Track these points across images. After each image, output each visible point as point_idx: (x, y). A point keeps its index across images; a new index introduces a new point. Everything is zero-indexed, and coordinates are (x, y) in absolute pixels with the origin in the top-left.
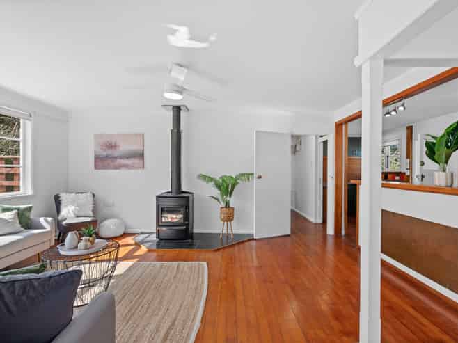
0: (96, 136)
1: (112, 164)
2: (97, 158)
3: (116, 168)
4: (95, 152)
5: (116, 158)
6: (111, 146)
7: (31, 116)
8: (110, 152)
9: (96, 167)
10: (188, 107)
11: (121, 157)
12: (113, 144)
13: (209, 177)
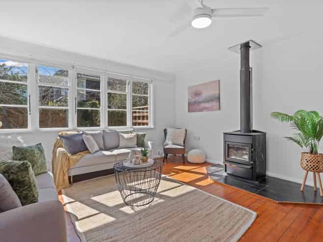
0: (189, 88)
1: (198, 107)
2: (190, 104)
3: (201, 110)
4: (188, 99)
5: (200, 103)
6: (197, 94)
7: (152, 81)
8: (197, 99)
9: (189, 111)
10: (259, 44)
11: (204, 102)
12: (199, 93)
13: (287, 115)
